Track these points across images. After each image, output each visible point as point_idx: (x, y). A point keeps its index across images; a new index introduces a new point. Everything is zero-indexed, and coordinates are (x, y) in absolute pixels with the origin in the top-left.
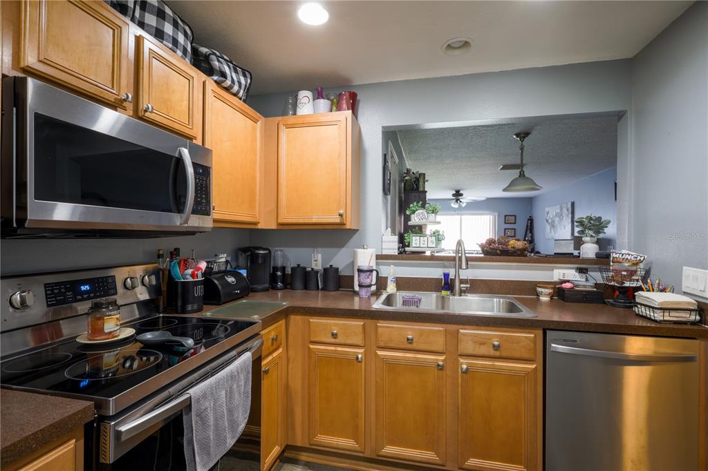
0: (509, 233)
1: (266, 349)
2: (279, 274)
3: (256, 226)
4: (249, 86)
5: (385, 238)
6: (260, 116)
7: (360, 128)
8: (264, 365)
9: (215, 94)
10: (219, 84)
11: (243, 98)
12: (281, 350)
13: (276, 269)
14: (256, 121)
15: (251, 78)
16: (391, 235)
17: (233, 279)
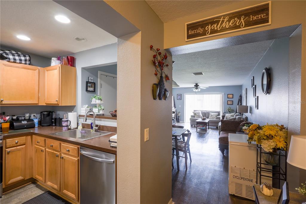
0: (229, 103)
1: (10, 145)
2: (53, 120)
3: (38, 105)
4: (30, 59)
5: (82, 109)
6: (39, 68)
7: (76, 68)
8: (8, 150)
9: (5, 65)
10: (9, 61)
11: (28, 63)
12: (24, 146)
13: (52, 119)
14: (35, 70)
15: (29, 57)
16: (87, 107)
17: (26, 122)
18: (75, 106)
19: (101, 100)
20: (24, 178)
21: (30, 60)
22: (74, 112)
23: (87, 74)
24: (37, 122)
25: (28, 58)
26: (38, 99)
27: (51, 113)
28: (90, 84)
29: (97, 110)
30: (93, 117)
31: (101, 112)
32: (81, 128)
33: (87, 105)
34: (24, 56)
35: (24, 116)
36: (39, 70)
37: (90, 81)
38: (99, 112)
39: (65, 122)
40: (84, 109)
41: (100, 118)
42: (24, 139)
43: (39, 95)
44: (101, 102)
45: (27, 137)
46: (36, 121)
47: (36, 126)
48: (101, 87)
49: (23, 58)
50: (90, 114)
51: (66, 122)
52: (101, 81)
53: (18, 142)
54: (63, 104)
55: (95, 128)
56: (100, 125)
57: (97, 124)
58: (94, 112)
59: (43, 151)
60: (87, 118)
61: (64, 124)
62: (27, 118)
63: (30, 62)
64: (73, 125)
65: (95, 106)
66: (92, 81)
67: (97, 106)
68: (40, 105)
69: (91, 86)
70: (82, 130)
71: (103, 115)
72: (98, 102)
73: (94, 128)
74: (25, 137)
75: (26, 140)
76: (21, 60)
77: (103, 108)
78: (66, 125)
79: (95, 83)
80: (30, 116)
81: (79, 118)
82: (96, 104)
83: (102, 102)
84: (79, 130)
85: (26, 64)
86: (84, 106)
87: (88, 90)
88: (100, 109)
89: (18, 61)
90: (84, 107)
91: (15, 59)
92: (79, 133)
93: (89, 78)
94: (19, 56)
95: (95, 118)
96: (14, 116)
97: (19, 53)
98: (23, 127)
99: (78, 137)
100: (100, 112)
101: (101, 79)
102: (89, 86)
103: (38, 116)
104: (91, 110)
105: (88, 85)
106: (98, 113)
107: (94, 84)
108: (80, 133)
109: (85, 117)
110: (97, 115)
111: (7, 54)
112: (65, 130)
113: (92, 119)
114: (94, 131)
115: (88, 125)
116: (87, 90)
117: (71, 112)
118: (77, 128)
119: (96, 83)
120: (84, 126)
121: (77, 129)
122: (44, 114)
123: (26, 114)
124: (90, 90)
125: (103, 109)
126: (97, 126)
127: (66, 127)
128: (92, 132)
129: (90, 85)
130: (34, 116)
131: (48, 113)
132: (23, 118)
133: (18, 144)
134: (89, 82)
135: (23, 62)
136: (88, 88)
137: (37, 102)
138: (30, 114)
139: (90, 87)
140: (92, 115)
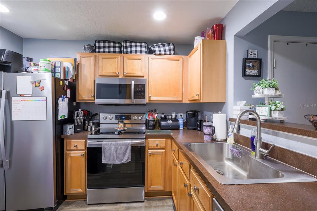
1: (152, 146)
2: (198, 123)
3: (182, 102)
4: (174, 48)
5: (235, 108)
6: (183, 57)
7: (226, 41)
8: (150, 151)
9: (153, 59)
10: (155, 55)
11: (173, 53)
12: (164, 150)
13: (198, 121)
14: (178, 60)
15: (173, 45)
16: (245, 105)
17: (171, 122)
18: (225, 103)
19: (276, 89)
20: (163, 189)
21: (174, 50)
22: (222, 113)
23: (245, 44)
24: (182, 124)
25: (172, 47)
26: (182, 95)
27: (196, 114)
28: (250, 62)
29: (265, 111)
30: (256, 125)
31: (276, 116)
32: (233, 141)
33: (244, 102)
34: (169, 45)
35: (171, 115)
36: (183, 59)
37: (250, 56)
38: (271, 116)
39: (206, 128)
40: (238, 108)
41: (272, 129)
42: (164, 142)
43: (184, 91)
44: (275, 93)
45: (167, 140)
46: (181, 122)
47: (181, 127)
48: (275, 67)
49: (167, 48)
50: (250, 119)
51: (208, 128)
52: (276, 55)
53: (158, 144)
54: (206, 99)
55: (260, 151)
56: (274, 146)
57: (266, 142)
58: (259, 114)
59: (176, 165)
60: (241, 124)
61: (206, 130)
62: (174, 117)
63: (175, 52)
64: (220, 134)
65: (261, 102)
66: (256, 57)
67: (266, 102)
68: (184, 102)
69: (253, 66)
70: (233, 147)
71: (282, 122)
72: (268, 92)
73: (258, 149)
74: (165, 140)
75: (166, 143)
76: (165, 51)
77: (281, 105)
78: (208, 133)
79: (260, 60)
80: (176, 116)
81: (230, 124)
82: (263, 99)
83: (278, 93)
84: (228, 145)
85: (170, 54)
86: (239, 103)
87: (247, 73)
88: (273, 108)
89: (163, 53)
90: (238, 105)
91: (160, 51)
92: (228, 150)
93: (249, 52)
94: (164, 46)
95: (261, 126)
96: (163, 114)
97: (164, 43)
98: (167, 128)
99: (227, 157)
100: (273, 114)
101: (274, 50)
102: (249, 66)
103: (184, 116)
104: (252, 111)
105: (247, 64)
106: (269, 118)
107: (259, 63)
108: (230, 152)
109: (237, 123)
110: (266, 121)
111: (154, 47)
112: (207, 141)
113: (255, 128)
114: (258, 157)
115: (245, 138)
116: (244, 75)
117: (217, 112)
118: (225, 140)
119: (262, 61)
120: (238, 139)
121: (224, 143)
122: (189, 113)
123: (173, 113)
124: (251, 74)
125: (282, 110)
126: (266, 146)
127: (208, 136)
128: (254, 158)
129: (251, 64)
130: (181, 115)
131: (193, 113)
132: (170, 117)
133: (158, 147)
134: (248, 59)
135: (168, 53)
136: (247, 70)
137: (180, 99)
138: (176, 113)
139: (250, 69)
140: (254, 120)
